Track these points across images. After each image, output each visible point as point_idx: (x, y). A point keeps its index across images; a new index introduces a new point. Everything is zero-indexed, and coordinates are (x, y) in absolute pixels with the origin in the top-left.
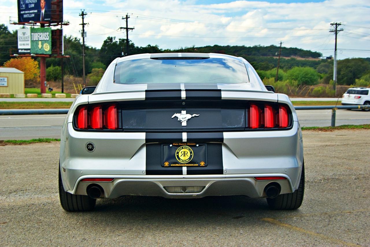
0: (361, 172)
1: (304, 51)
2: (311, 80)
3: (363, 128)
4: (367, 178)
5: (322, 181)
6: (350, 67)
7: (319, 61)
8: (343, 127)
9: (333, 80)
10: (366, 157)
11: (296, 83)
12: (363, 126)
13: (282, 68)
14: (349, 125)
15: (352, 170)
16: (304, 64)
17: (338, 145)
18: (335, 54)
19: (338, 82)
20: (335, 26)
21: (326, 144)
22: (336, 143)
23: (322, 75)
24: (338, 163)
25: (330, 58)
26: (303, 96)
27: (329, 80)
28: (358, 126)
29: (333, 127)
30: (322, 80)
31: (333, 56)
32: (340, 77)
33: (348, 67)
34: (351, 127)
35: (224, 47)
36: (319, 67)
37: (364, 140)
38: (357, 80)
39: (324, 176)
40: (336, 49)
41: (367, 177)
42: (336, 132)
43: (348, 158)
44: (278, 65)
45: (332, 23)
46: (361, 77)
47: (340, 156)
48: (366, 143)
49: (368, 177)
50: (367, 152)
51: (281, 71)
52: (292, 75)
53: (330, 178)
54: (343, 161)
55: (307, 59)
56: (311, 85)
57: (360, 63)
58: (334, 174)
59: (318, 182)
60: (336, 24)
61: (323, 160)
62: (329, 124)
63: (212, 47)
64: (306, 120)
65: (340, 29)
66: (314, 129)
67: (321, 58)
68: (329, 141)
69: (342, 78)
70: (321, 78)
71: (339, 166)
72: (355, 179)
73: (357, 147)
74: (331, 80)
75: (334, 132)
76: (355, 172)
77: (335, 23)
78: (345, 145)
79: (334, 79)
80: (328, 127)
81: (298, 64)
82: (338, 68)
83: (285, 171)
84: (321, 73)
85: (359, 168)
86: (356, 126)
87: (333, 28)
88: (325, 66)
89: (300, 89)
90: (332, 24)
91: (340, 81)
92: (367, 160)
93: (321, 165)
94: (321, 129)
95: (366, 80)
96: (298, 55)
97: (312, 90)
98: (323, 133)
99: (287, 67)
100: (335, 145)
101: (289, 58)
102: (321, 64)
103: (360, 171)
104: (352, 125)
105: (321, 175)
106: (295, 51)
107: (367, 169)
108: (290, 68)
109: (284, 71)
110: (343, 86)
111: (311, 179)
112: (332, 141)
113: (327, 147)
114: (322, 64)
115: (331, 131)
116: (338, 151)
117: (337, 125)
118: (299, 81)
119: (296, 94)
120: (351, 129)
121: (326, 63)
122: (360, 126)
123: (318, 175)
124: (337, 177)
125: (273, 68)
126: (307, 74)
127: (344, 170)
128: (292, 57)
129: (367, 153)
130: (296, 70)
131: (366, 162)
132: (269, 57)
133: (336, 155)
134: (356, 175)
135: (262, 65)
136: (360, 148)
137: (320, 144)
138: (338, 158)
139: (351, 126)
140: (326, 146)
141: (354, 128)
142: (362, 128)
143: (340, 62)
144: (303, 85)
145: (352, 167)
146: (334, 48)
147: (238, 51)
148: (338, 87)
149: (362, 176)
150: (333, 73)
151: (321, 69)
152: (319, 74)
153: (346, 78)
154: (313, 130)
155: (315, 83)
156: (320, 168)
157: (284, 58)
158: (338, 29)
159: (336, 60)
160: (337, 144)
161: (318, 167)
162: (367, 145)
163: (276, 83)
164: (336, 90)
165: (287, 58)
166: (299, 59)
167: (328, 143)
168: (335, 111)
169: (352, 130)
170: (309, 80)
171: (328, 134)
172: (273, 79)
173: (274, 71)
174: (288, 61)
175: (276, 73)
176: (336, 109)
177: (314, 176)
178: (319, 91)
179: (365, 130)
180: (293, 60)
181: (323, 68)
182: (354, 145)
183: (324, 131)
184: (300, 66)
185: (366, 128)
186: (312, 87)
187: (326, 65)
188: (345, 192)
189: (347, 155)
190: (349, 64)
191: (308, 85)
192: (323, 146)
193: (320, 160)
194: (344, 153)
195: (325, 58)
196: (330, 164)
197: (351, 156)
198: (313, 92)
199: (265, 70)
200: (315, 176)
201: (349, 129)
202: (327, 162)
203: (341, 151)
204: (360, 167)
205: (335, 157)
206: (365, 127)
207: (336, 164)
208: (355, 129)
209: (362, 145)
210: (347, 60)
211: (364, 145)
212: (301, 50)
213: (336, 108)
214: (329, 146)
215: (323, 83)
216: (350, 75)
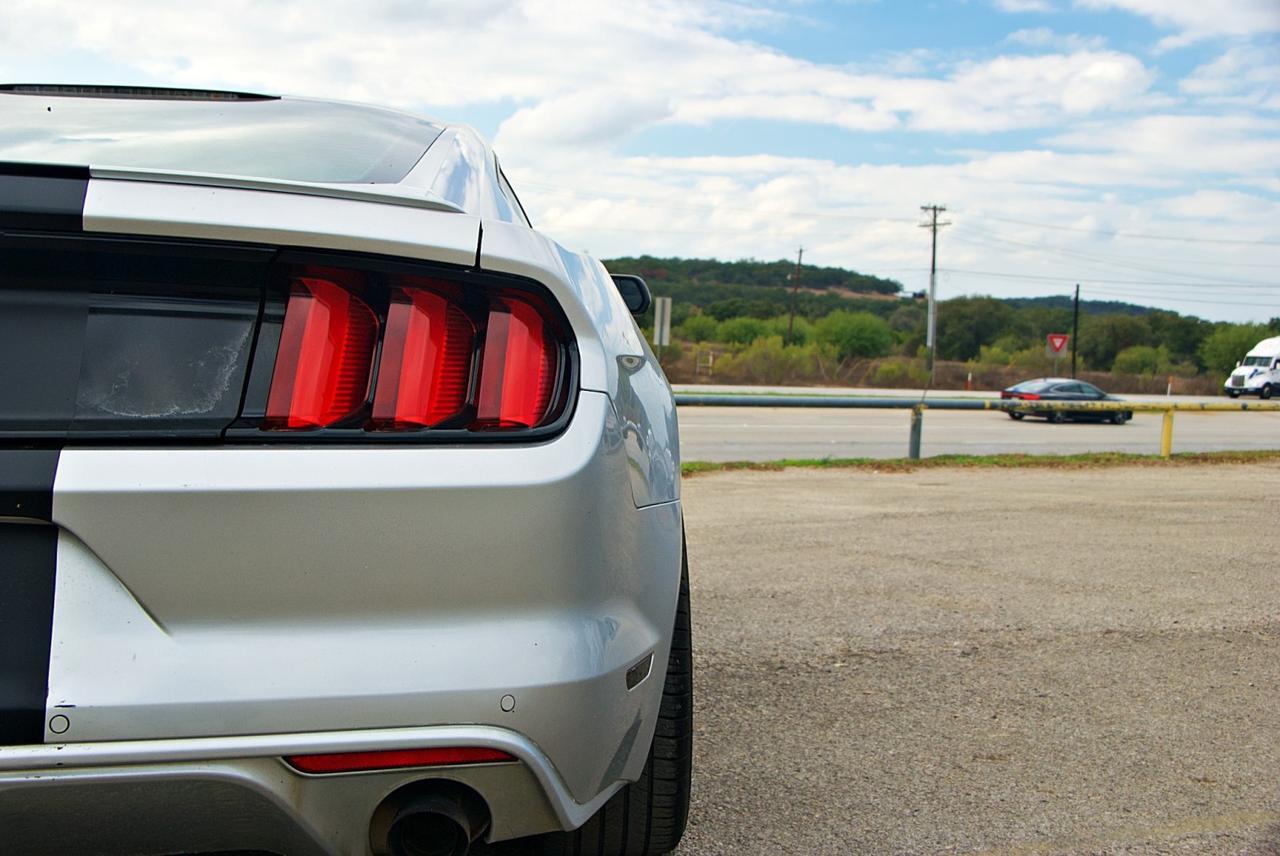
0: (986, 623)
1: (861, 276)
2: (873, 346)
3: (997, 463)
4: (1008, 649)
5: (837, 665)
6: (967, 318)
7: (896, 302)
8: (942, 461)
9: (925, 345)
10: (1005, 560)
11: (834, 351)
12: (996, 460)
13: (804, 314)
14: (959, 456)
15: (956, 612)
16: (857, 307)
17: (921, 515)
18: (933, 283)
19: (938, 352)
20: (931, 212)
21: (883, 510)
22: (915, 508)
23: (902, 335)
24: (910, 582)
25: (922, 295)
26: (853, 382)
27: (917, 347)
28: (983, 458)
29: (914, 459)
30: (901, 348)
31: (928, 292)
32: (944, 340)
33: (962, 317)
34: (965, 461)
35: (665, 260)
36: (894, 316)
37: (999, 501)
38: (983, 349)
39: (849, 636)
40: (934, 270)
41: (1007, 646)
42: (922, 475)
43: (946, 562)
44: (795, 307)
45: (925, 205)
46: (994, 341)
47: (922, 552)
48: (1006, 510)
49: (1010, 643)
50: (1009, 539)
51: (800, 323)
52: (827, 332)
53: (871, 647)
54: (929, 572)
55: (867, 296)
56: (873, 358)
57: (992, 308)
58: (889, 627)
59: (820, 667)
60: (935, 209)
61: (863, 568)
62: (904, 452)
63: (636, 261)
64: (853, 443)
65: (943, 222)
66: (860, 464)
67: (901, 294)
68: (895, 500)
69: (950, 344)
70: (900, 342)
71: (914, 592)
72: (964, 654)
73: (978, 523)
74: (921, 347)
75: (915, 474)
76: (964, 621)
77: (932, 206)
78: (941, 514)
79: (929, 343)
80: (900, 460)
81: (844, 305)
82: (938, 319)
83: (502, 709)
84: (900, 331)
85: (979, 604)
86: (977, 457)
87: (928, 217)
88: (911, 314)
89: (847, 366)
90: (925, 209)
91: (943, 350)
92: (1006, 571)
93: (852, 590)
94: (879, 466)
95: (1005, 350)
96: (846, 286)
97: (875, 369)
98: (885, 475)
99: (818, 312)
100: (912, 513)
101: (824, 293)
102: (899, 310)
103: (985, 615)
104: (968, 456)
105: (839, 635)
106: (837, 277)
107: (1008, 606)
108: (825, 314)
109: (809, 322)
110: (950, 363)
111: (797, 655)
112: (906, 502)
113: (885, 521)
114: (903, 308)
115: (908, 471)
116: (919, 537)
117: (924, 454)
118: (843, 347)
119: (835, 378)
120: (964, 466)
121: (912, 308)
122: (990, 457)
123: (831, 633)
124: (897, 646)
125: (783, 313)
126: (861, 330)
127: (925, 612)
128: (832, 289)
129: (1009, 542)
130: (838, 320)
131: (1006, 578)
132: (775, 288)
133: (908, 551)
134: (970, 636)
135: (757, 306)
136: (985, 526)
137: (868, 509)
138: (913, 562)
139: (964, 457)
140: (886, 516)
141: (972, 465)
142: (996, 466)
143: (943, 306)
144: (853, 356)
145: (957, 597)
146: (930, 266)
147: (699, 272)
148: (938, 364)
149: (990, 639)
150: (926, 331)
151: (899, 322)
152: (895, 332)
153: (957, 346)
154: (855, 468)
155: (883, 352)
156: (845, 601)
157: (812, 291)
158: (938, 221)
159: (934, 302)
160: (919, 510)
161: (838, 598)
162: (1008, 514)
163: (787, 348)
164: (934, 370)
165: (818, 293)
166: (847, 294)
167: (891, 509)
168: (920, 414)
169: (966, 469)
170: (868, 344)
171: (899, 479)
172: (779, 339)
173: (783, 321)
174: (820, 300)
175: (788, 326)
176: (925, 408)
177: (812, 637)
178: (893, 371)
179: (1001, 469)
180: (832, 296)
181: (905, 319)
182: (968, 516)
183: (888, 472)
184: (847, 309)
185: (1005, 466)
186: (874, 363)
187: (911, 312)
188: (916, 723)
189: (944, 551)
190: (967, 311)
191: (867, 356)
192: (873, 517)
193: (852, 569)
194: (934, 542)
195: (910, 295)
196: (882, 586)
197: (957, 552)
198: (878, 375)
199: (763, 319)
200: (818, 639)
201: (957, 465)
202: (873, 577)
203: (928, 534)
204: (983, 600)
205: (903, 557)
206: (1003, 461)
207: (904, 586)
208: (974, 467)
209: (992, 514)
210: (960, 303)
211: (999, 514)
212: (852, 275)
213: (923, 405)
214: (894, 517)
215: (905, 354)
216: (969, 336)
